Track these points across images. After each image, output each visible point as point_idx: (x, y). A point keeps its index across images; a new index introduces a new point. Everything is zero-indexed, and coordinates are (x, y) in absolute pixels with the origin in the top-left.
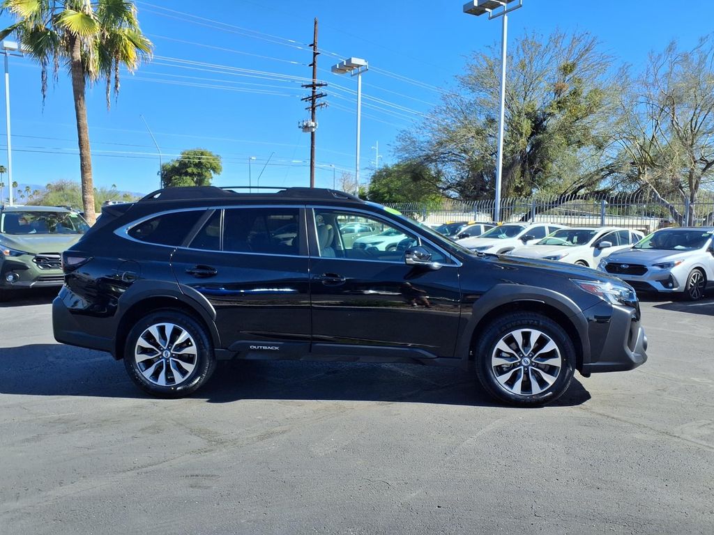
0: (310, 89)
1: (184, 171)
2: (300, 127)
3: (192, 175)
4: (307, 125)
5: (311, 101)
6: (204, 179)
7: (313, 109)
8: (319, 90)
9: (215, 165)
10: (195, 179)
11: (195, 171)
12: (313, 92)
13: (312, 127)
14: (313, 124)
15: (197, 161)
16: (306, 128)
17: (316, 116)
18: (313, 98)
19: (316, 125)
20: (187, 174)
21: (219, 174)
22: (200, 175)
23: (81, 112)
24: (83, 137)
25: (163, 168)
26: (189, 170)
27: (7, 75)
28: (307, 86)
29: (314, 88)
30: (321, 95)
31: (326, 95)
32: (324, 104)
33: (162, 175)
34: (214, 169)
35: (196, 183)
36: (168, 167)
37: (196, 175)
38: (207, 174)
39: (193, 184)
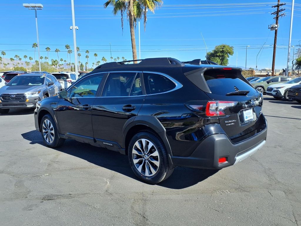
0: (277, 8)
1: (216, 55)
2: (269, 28)
3: (219, 56)
4: (273, 26)
5: (276, 14)
6: (224, 58)
7: (277, 18)
8: (281, 8)
9: (230, 51)
10: (221, 58)
11: (221, 54)
12: (278, 9)
13: (276, 27)
14: (276, 26)
15: (221, 50)
16: (272, 28)
17: (279, 21)
18: (278, 12)
19: (278, 26)
20: (217, 56)
21: (232, 55)
22: (222, 56)
23: (132, 33)
26: (218, 54)
28: (275, 7)
29: (278, 7)
30: (282, 10)
31: (285, 9)
32: (283, 14)
33: (207, 57)
34: (230, 53)
35: (221, 60)
36: (209, 54)
37: (221, 56)
38: (226, 56)
39: (219, 60)
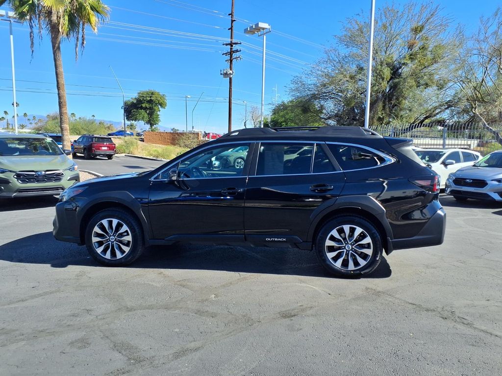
0: (229, 47)
1: (140, 106)
2: (221, 74)
3: (145, 109)
4: (227, 72)
5: (229, 56)
6: (154, 112)
7: (231, 61)
8: (235, 47)
9: (161, 101)
10: (148, 112)
11: (148, 106)
12: (231, 49)
13: (230, 74)
14: (231, 72)
15: (149, 99)
16: (226, 75)
17: (233, 66)
18: (231, 53)
19: (233, 72)
20: (142, 108)
21: (164, 108)
22: (151, 108)
23: (58, 63)
24: (60, 81)
25: (125, 103)
27: (12, 36)
28: (227, 45)
29: (232, 46)
30: (237, 51)
31: (240, 51)
32: (239, 57)
33: (125, 109)
34: (161, 105)
35: (148, 114)
36: (129, 103)
37: (148, 109)
38: (156, 108)
39: (146, 115)
